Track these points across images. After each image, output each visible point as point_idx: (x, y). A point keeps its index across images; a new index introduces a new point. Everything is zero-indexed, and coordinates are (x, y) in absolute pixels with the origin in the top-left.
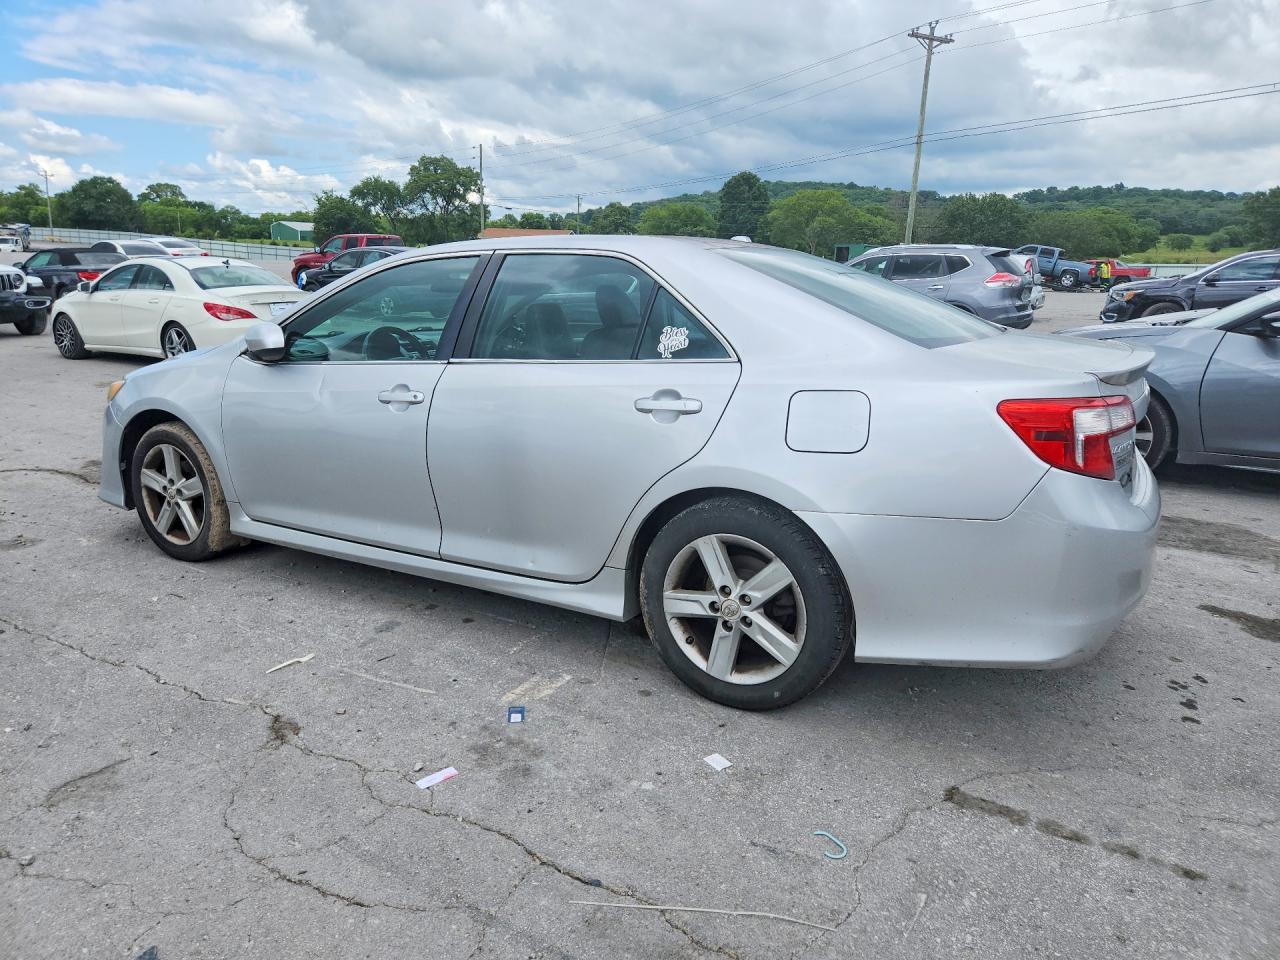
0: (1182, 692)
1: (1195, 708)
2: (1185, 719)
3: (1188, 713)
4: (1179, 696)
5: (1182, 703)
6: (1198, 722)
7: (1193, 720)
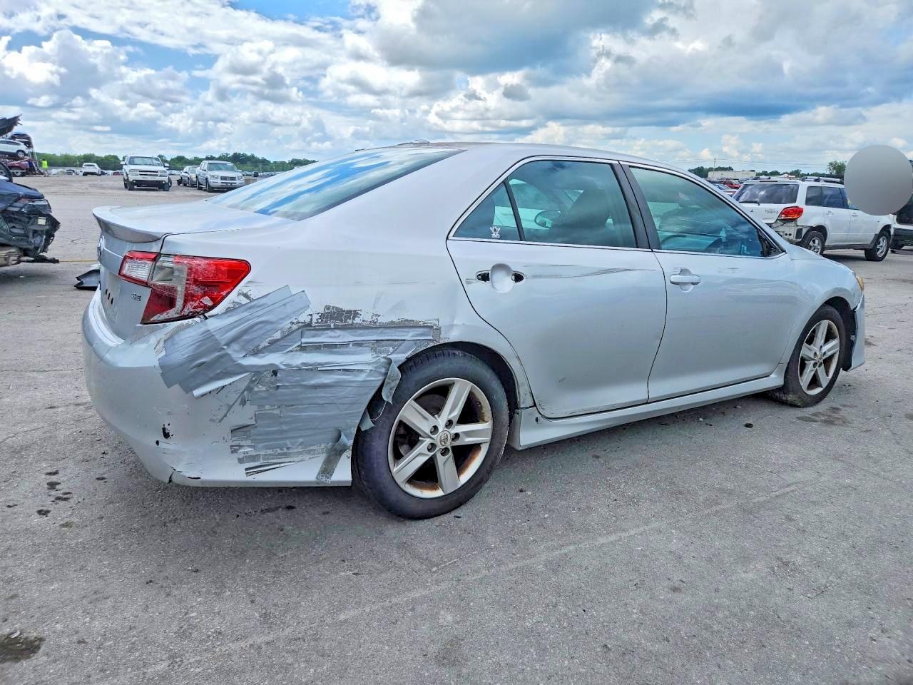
0: (59, 494)
1: (49, 484)
2: (56, 473)
3: (54, 479)
4: (63, 488)
5: (59, 484)
6: (48, 474)
7: (50, 474)
